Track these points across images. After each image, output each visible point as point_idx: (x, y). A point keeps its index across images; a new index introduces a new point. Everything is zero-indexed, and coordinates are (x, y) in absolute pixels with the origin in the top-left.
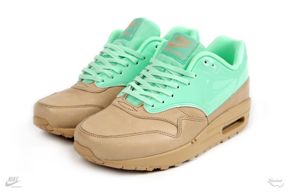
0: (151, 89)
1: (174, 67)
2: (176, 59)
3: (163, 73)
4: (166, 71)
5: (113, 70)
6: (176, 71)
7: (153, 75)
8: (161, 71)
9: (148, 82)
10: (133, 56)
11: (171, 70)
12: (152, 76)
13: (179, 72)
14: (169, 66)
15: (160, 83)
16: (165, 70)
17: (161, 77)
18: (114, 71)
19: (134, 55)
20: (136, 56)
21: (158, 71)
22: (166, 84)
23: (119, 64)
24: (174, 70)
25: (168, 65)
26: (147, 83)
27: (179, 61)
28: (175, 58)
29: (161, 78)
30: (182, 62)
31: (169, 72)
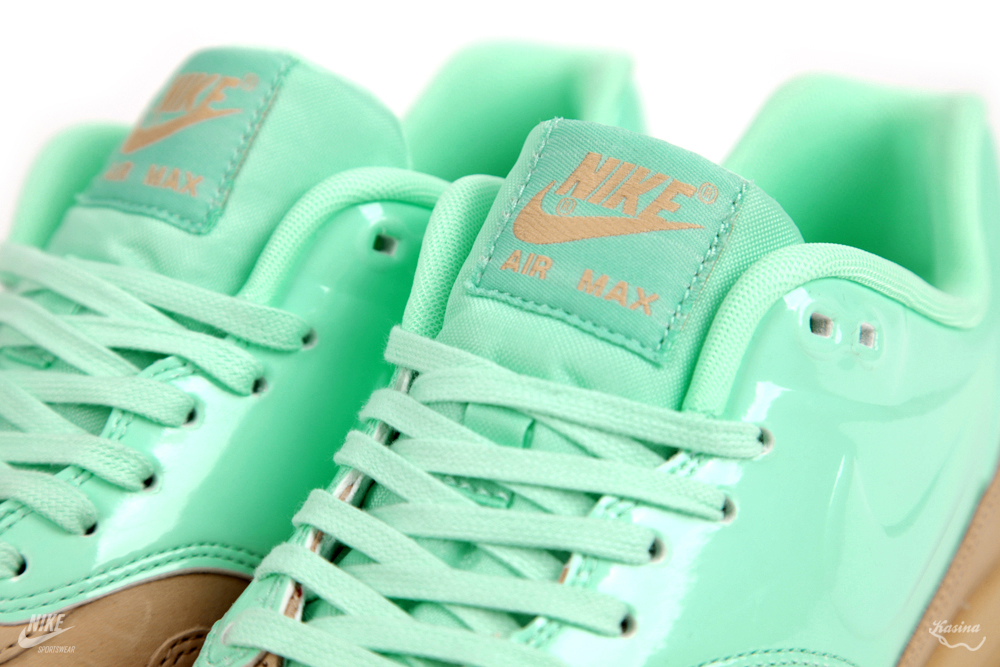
0: (458, 597)
1: (595, 394)
2: (603, 332)
3: (520, 452)
4: (541, 433)
5: (83, 470)
6: (621, 428)
7: (443, 476)
8: (503, 438)
9: (416, 538)
10: (221, 334)
11: (584, 426)
12: (437, 483)
13: (641, 434)
14: (556, 392)
15: (520, 539)
16: (531, 427)
17: (515, 489)
18: (92, 475)
19: (226, 329)
20: (244, 335)
21: (486, 444)
22: (562, 542)
23: (124, 412)
24: (605, 418)
25: (552, 385)
26: (411, 543)
27: (628, 343)
28: (588, 326)
29: (512, 495)
30: (648, 353)
31: (567, 439)
